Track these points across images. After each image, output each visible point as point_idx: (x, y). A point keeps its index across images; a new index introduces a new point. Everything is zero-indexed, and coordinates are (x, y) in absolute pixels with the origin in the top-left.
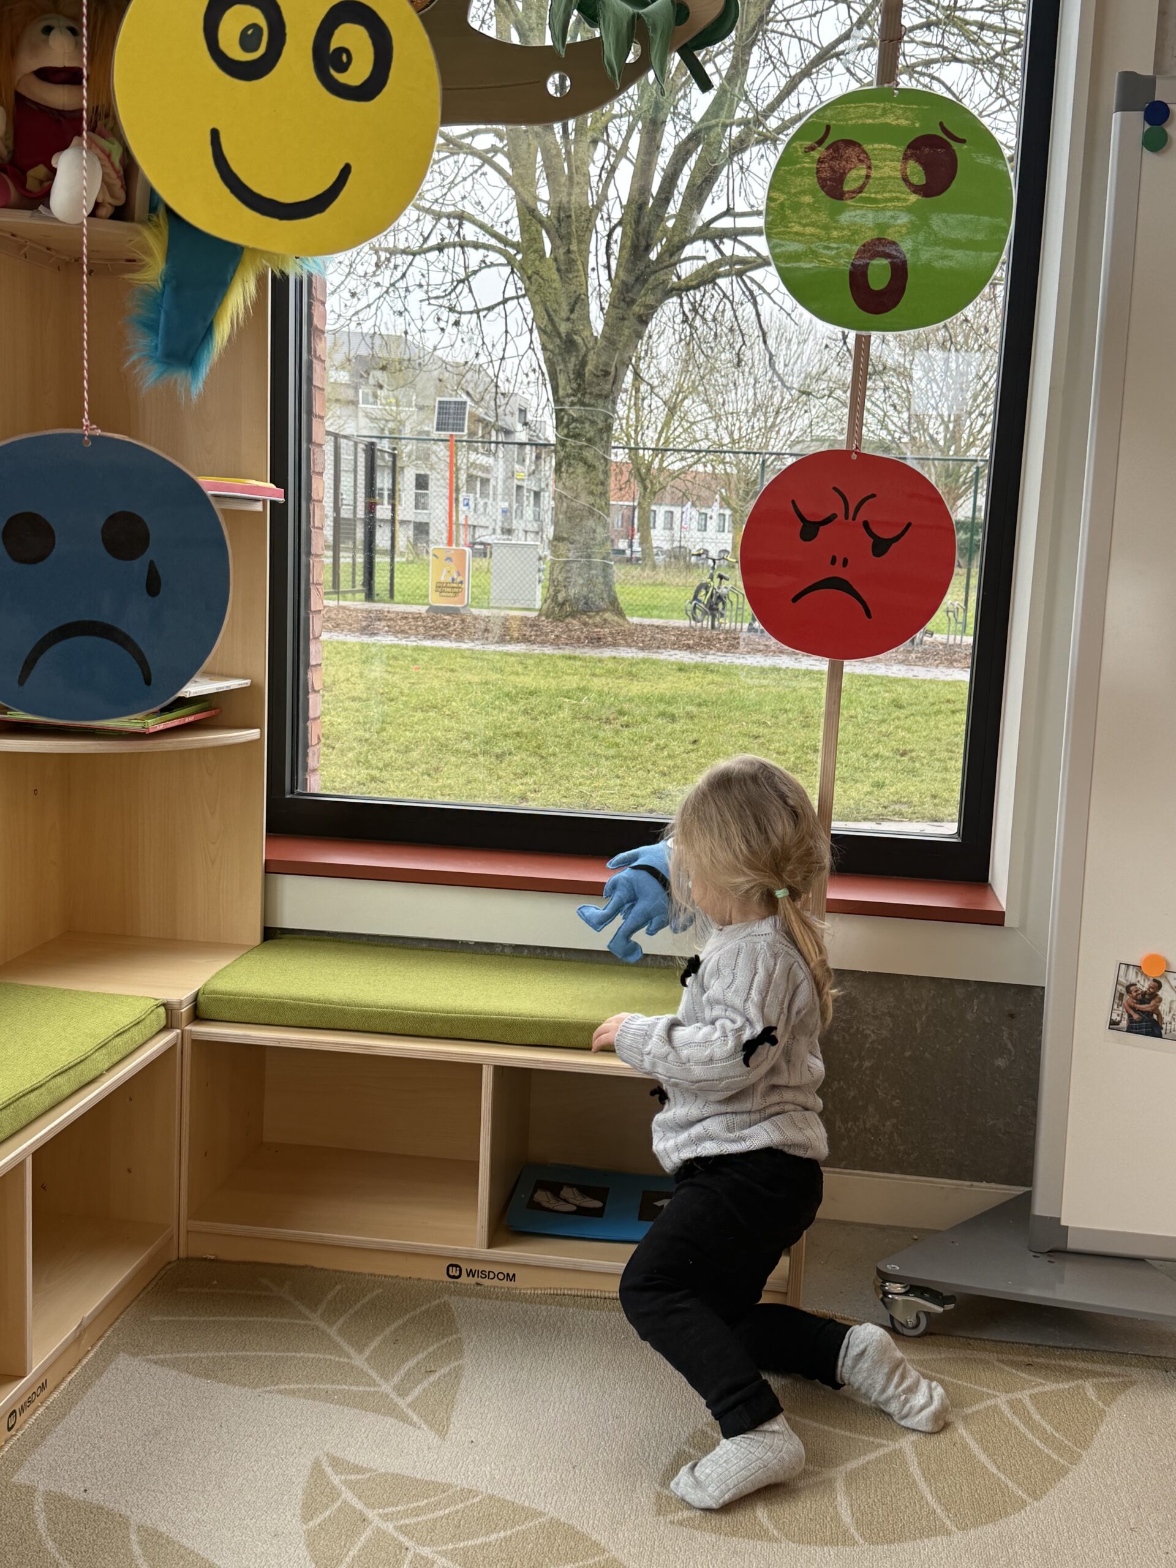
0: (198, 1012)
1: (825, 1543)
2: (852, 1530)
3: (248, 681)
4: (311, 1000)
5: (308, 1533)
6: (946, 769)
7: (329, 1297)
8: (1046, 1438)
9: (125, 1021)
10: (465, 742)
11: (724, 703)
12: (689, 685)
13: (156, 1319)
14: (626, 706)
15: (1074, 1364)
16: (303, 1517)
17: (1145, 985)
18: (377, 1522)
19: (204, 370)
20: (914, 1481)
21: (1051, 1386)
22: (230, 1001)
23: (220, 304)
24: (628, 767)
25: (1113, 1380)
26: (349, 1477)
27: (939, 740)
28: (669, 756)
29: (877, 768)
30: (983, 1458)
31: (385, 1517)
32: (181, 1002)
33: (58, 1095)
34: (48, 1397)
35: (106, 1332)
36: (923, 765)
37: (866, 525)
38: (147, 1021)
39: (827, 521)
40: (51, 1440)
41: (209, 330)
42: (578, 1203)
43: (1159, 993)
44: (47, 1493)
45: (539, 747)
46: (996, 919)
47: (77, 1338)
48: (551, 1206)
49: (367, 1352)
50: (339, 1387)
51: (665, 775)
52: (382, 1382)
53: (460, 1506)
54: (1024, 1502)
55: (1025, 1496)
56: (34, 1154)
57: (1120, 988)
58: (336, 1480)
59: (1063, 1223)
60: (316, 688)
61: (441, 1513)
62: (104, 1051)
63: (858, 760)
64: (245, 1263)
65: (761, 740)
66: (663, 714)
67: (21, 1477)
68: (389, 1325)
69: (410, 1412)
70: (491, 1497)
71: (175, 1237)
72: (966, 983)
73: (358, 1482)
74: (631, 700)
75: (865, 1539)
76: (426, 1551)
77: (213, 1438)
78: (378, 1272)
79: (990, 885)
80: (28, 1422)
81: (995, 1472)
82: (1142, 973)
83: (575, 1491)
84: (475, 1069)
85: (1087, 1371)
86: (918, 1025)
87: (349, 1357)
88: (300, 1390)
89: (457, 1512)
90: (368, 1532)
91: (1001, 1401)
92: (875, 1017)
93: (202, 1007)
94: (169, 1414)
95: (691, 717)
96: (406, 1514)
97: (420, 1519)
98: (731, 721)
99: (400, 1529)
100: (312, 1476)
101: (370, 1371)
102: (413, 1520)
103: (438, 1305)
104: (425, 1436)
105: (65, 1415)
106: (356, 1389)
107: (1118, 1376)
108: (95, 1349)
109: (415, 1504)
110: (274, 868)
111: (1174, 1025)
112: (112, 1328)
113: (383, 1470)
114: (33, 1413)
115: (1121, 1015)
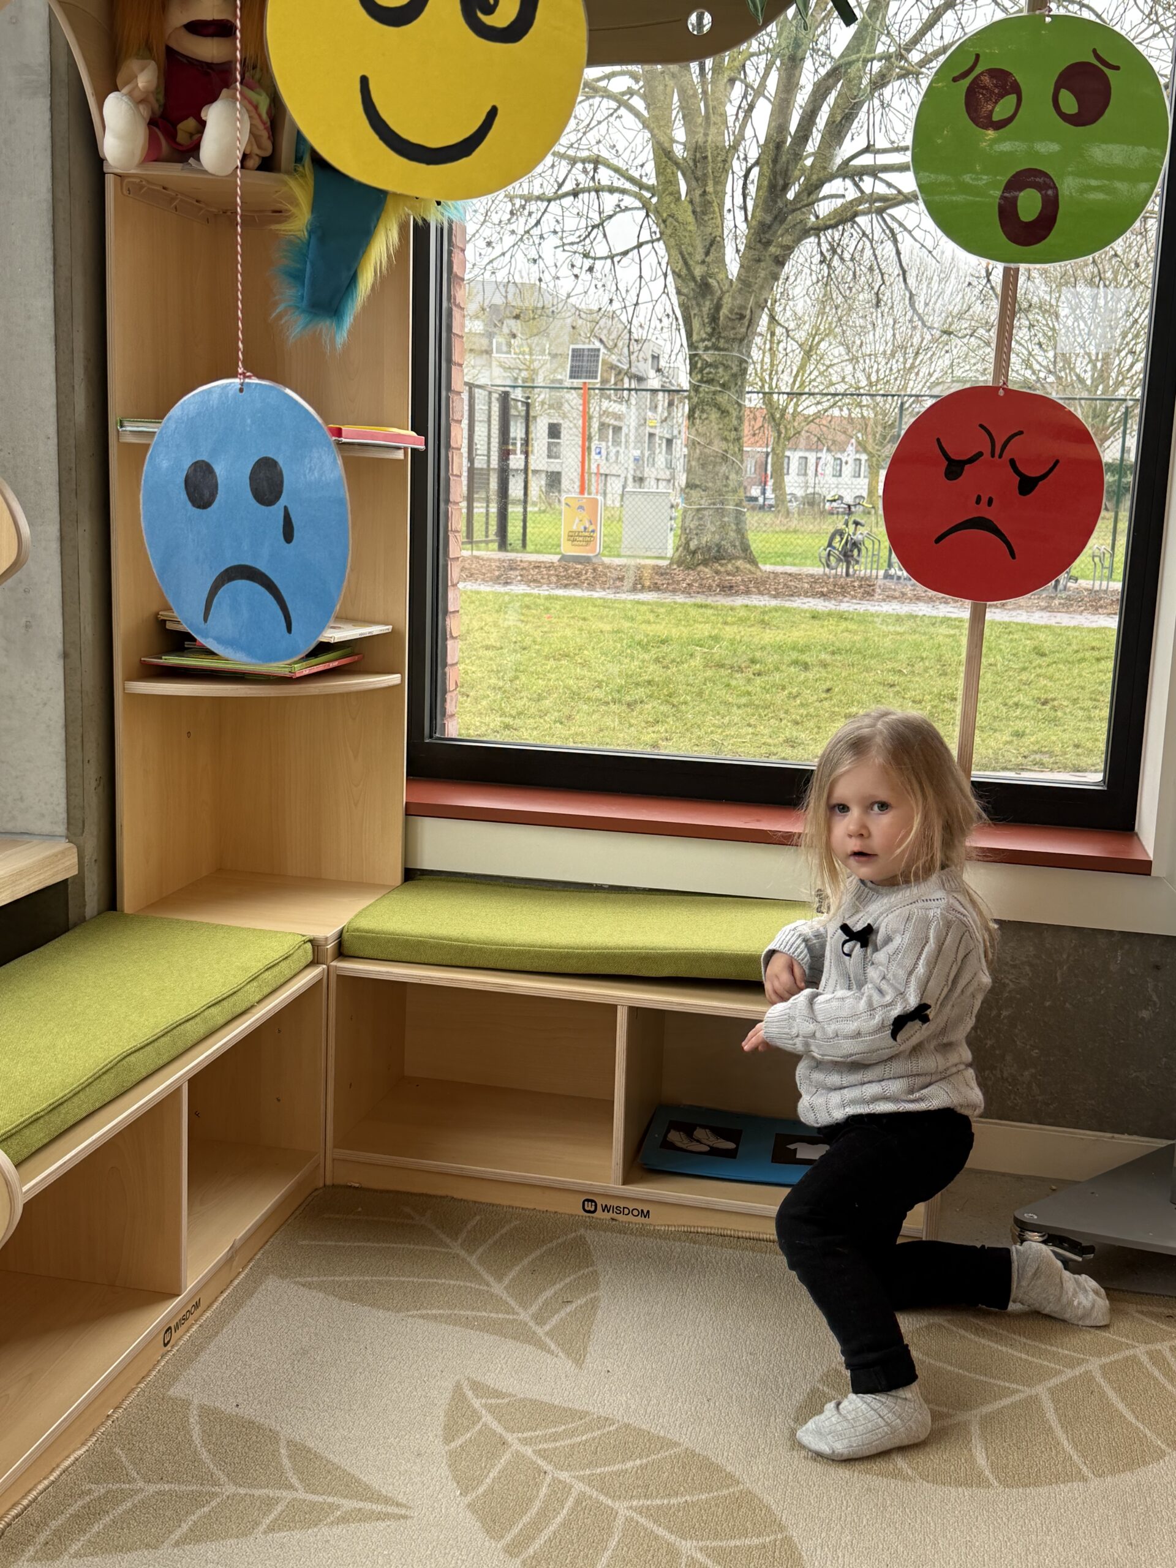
0: (343, 949)
1: (959, 1483)
2: (987, 1473)
3: (390, 627)
5: (450, 1453)
6: (1090, 719)
7: (469, 1227)
9: (275, 955)
10: (597, 691)
11: (859, 652)
12: (822, 633)
13: (304, 1243)
14: (758, 654)
16: (445, 1438)
18: (516, 1446)
19: (349, 320)
20: (1050, 1427)
22: (373, 939)
23: (364, 252)
24: (760, 715)
26: (489, 1401)
27: (1083, 688)
28: (802, 705)
29: (1017, 717)
30: (1121, 1406)
31: (525, 1442)
32: (326, 939)
33: (211, 1025)
34: (202, 1315)
35: (255, 1255)
36: (1065, 714)
37: (1012, 462)
38: (295, 957)
39: (971, 461)
40: (204, 1356)
41: (353, 280)
42: (711, 1144)
44: (201, 1407)
45: (670, 695)
46: (1143, 868)
47: (229, 1260)
48: (684, 1146)
49: (506, 1281)
50: (479, 1314)
51: (797, 723)
52: (521, 1310)
53: (597, 1433)
54: (1164, 1453)
55: (1163, 1446)
56: (190, 1081)
58: (477, 1403)
60: (454, 635)
61: (579, 1439)
62: (255, 984)
63: (997, 709)
64: (388, 1192)
65: (897, 688)
66: (795, 663)
67: (176, 1390)
68: (526, 1255)
69: (548, 1340)
70: (627, 1426)
71: (322, 1164)
72: (1110, 933)
73: (498, 1406)
74: (763, 648)
75: (1000, 1482)
76: (564, 1476)
77: (359, 1359)
78: (517, 1204)
79: (1137, 834)
80: (183, 1338)
81: (1134, 1422)
83: (710, 1424)
84: (610, 1009)
86: (1058, 975)
87: (488, 1285)
88: (441, 1316)
89: (594, 1439)
90: (507, 1456)
91: (1141, 1351)
92: (1014, 966)
93: (346, 944)
94: (316, 1335)
95: (825, 665)
96: (545, 1439)
97: (558, 1444)
98: (868, 669)
99: (539, 1453)
100: (453, 1399)
101: (509, 1300)
102: (552, 1445)
103: (575, 1238)
104: (562, 1363)
105: (217, 1333)
106: (495, 1316)
108: (246, 1271)
109: (554, 1430)
110: (415, 811)
112: (262, 1251)
113: (522, 1395)
114: (187, 1330)
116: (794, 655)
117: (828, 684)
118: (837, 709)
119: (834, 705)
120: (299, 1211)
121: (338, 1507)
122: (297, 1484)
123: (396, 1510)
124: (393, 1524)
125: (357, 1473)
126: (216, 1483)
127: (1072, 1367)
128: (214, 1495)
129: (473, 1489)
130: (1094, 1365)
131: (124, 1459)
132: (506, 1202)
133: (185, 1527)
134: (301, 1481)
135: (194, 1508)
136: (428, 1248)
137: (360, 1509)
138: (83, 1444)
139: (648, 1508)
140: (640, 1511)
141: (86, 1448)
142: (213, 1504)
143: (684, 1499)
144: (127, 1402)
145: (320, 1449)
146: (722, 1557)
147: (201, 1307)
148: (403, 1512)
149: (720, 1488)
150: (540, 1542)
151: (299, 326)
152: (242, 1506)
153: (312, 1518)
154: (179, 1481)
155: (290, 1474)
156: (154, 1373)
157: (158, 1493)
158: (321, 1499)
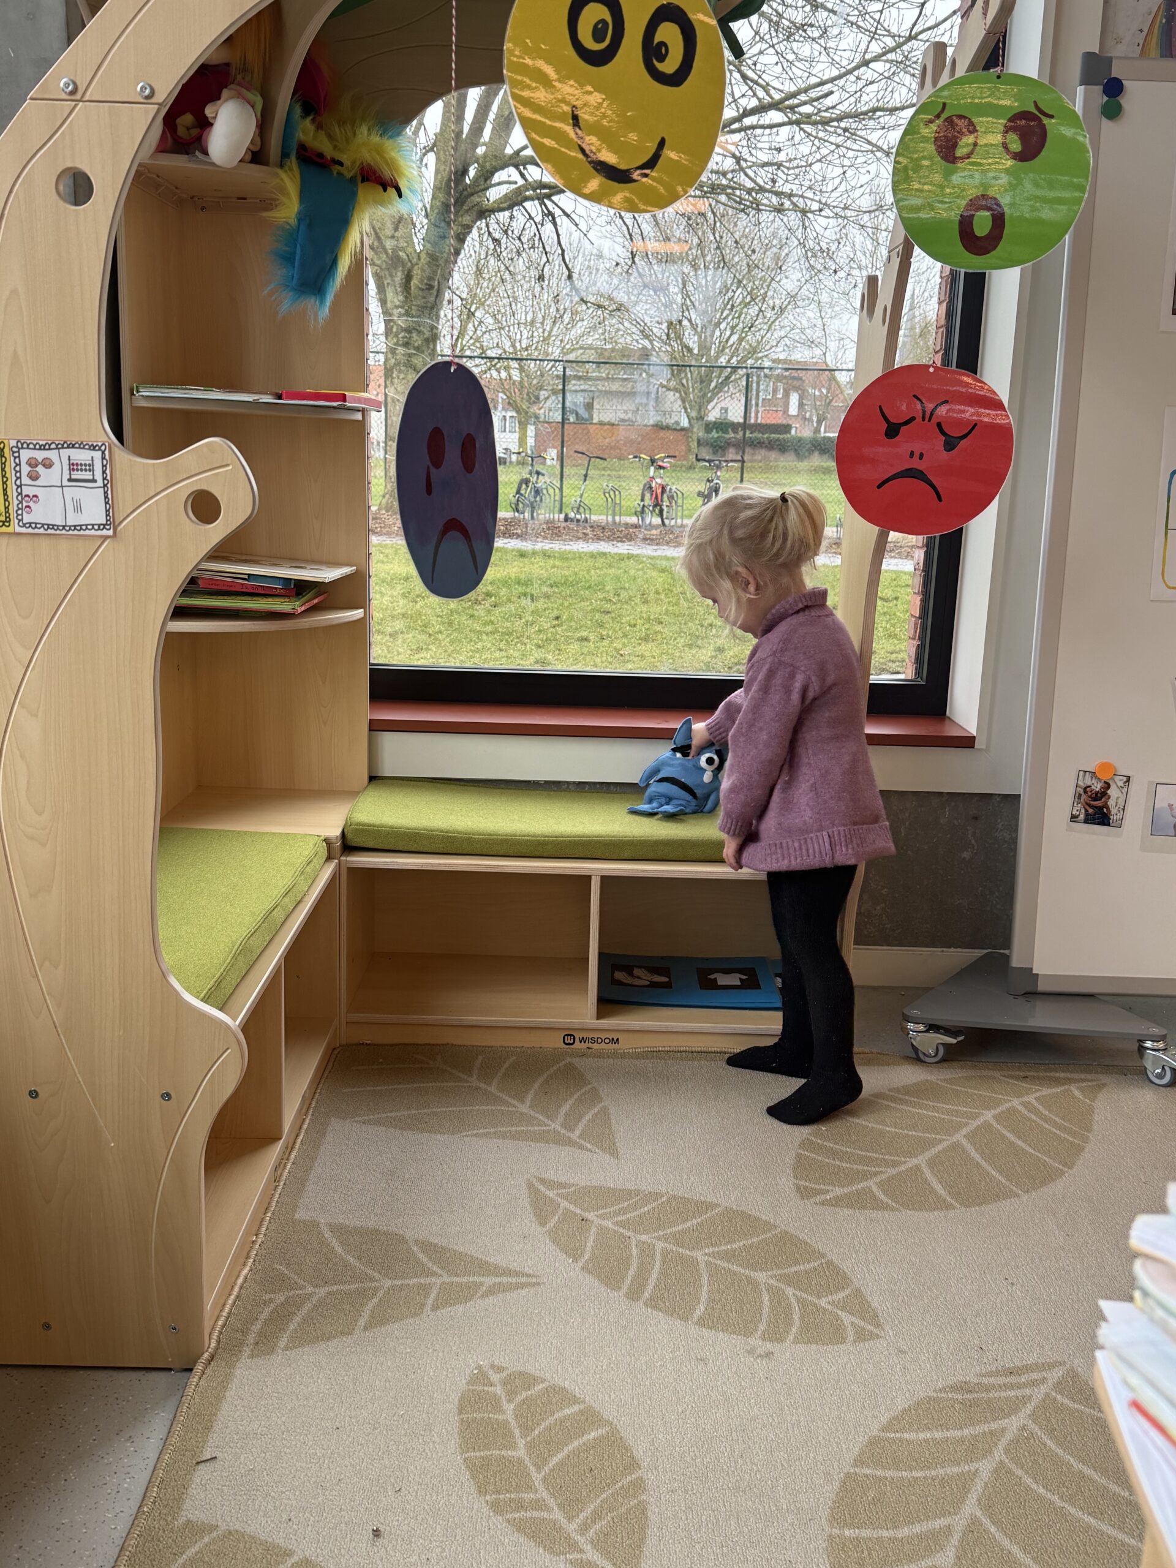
0: (348, 844)
1: (932, 1209)
2: (948, 1199)
3: (355, 568)
4: (442, 831)
5: (549, 1232)
7: (477, 1065)
8: (1059, 1127)
11: (572, 584)
13: (347, 1090)
15: (1057, 1075)
16: (539, 1222)
17: (1097, 787)
18: (597, 1221)
19: (330, 297)
21: (1046, 1091)
22: (375, 832)
23: (344, 239)
24: (507, 641)
25: (1090, 1084)
26: (560, 1191)
30: (1020, 1143)
31: (602, 1217)
32: (334, 837)
34: (290, 1155)
35: (310, 1104)
37: (939, 425)
39: (907, 423)
40: (310, 1187)
41: (334, 262)
42: (649, 979)
43: (1109, 792)
44: (329, 1225)
46: (968, 742)
47: (301, 1108)
48: (630, 982)
49: (528, 1102)
50: (518, 1129)
51: (539, 646)
52: (550, 1123)
54: (1062, 1170)
55: (1061, 1167)
56: (284, 959)
58: (551, 1194)
59: (1034, 972)
61: (642, 1211)
64: (396, 1045)
67: (301, 1215)
68: (534, 1082)
69: (582, 1141)
70: (674, 1196)
71: (340, 1027)
72: (940, 794)
73: (568, 1194)
75: (961, 1204)
76: (644, 1238)
77: (440, 1173)
79: (949, 718)
81: (1033, 1152)
82: (1096, 777)
85: (1069, 1079)
87: (514, 1106)
88: (490, 1133)
89: (654, 1209)
90: (594, 1230)
91: (1015, 1103)
93: (348, 840)
95: (548, 597)
96: (616, 1213)
97: (628, 1216)
99: (617, 1223)
100: (530, 1193)
101: (537, 1115)
102: (624, 1218)
103: (565, 1065)
104: (600, 1157)
105: (311, 1167)
106: (532, 1129)
107: (1092, 1080)
108: (309, 1117)
109: (621, 1206)
110: (376, 727)
111: (1120, 816)
112: (315, 1100)
113: (583, 1184)
114: (284, 1168)
115: (1080, 812)
116: (520, 589)
117: (556, 613)
118: (569, 634)
119: (566, 630)
120: (330, 1066)
121: (481, 1284)
122: (439, 1271)
123: (529, 1280)
124: (532, 1290)
125: (484, 1258)
126: (372, 1280)
127: (974, 1119)
128: (376, 1289)
129: (580, 1256)
130: (988, 1116)
131: (286, 1272)
132: (498, 1044)
133: (365, 1315)
134: (442, 1268)
135: (365, 1301)
136: (453, 1084)
137: (500, 1283)
138: (244, 1264)
139: (718, 1252)
140: (713, 1255)
141: (248, 1268)
142: (380, 1294)
143: (741, 1244)
144: (263, 1229)
145: (444, 1243)
146: (789, 1280)
147: (289, 1149)
148: (534, 1280)
149: (764, 1232)
150: (650, 1288)
151: (287, 303)
152: (403, 1294)
153: (465, 1294)
154: (340, 1283)
155: (430, 1265)
156: (274, 1204)
157: (329, 1293)
158: (464, 1280)
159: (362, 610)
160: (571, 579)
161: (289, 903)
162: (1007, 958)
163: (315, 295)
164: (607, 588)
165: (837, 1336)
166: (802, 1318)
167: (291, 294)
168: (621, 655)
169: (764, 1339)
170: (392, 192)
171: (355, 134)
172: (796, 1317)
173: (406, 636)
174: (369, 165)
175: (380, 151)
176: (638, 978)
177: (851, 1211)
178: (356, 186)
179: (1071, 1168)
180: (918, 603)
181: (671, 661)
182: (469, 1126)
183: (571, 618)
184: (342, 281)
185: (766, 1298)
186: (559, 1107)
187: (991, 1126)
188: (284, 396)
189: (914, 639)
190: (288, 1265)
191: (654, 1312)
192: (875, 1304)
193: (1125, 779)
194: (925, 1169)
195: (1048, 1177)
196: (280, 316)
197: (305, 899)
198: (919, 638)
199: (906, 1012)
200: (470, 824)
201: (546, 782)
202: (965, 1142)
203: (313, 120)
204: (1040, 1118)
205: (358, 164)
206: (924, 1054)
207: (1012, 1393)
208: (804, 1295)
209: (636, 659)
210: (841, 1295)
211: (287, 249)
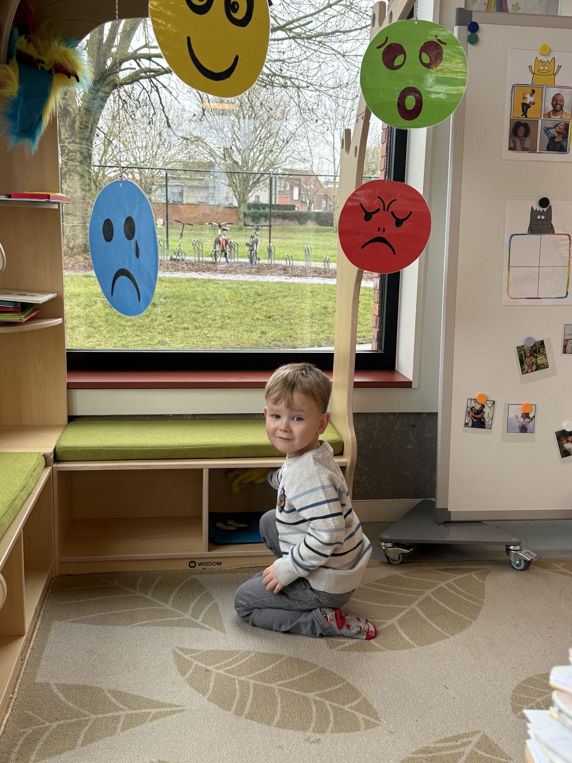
0: (57, 457)
1: (402, 648)
2: (410, 642)
3: (56, 294)
5: (188, 679)
7: (139, 583)
8: (467, 597)
11: (178, 297)
13: (61, 603)
15: (464, 567)
16: (181, 674)
17: (478, 407)
18: (215, 671)
19: (38, 139)
20: (425, 620)
21: (459, 577)
22: (73, 451)
23: (45, 106)
25: (481, 571)
26: (192, 655)
28: (160, 324)
29: (260, 325)
30: (447, 607)
31: (217, 668)
32: (49, 453)
34: (29, 644)
35: (40, 613)
36: (280, 322)
37: (392, 212)
38: (41, 464)
39: (375, 212)
40: (43, 662)
41: (40, 119)
42: (237, 526)
43: (484, 410)
44: (56, 684)
46: (408, 385)
49: (170, 603)
50: (165, 619)
52: (184, 614)
53: (247, 658)
54: (470, 621)
55: (470, 619)
56: (23, 528)
57: (468, 409)
58: (187, 657)
59: (449, 510)
61: (241, 662)
64: (89, 574)
67: (39, 680)
68: (173, 591)
69: (203, 624)
70: (258, 653)
71: (54, 566)
72: (394, 414)
73: (197, 656)
75: (417, 644)
76: (243, 678)
77: (120, 649)
78: (156, 569)
79: (397, 370)
81: (454, 612)
82: (477, 402)
85: (470, 569)
87: (162, 606)
88: (149, 623)
89: (247, 661)
90: (213, 676)
91: (443, 584)
93: (59, 455)
94: (93, 643)
96: (226, 665)
97: (233, 666)
99: (227, 671)
100: (175, 657)
101: (176, 611)
102: (230, 667)
103: (191, 580)
104: (215, 632)
105: (43, 651)
106: (174, 619)
107: (482, 569)
108: (40, 620)
109: (228, 661)
110: (71, 386)
111: (490, 423)
112: (42, 610)
113: (206, 650)
114: (27, 652)
115: (469, 420)
118: (177, 326)
120: (50, 588)
121: (150, 713)
122: (125, 708)
123: (178, 709)
124: (180, 715)
125: (150, 697)
126: (84, 716)
127: (421, 595)
128: (87, 721)
129: (206, 692)
131: (32, 715)
132: (151, 569)
133: (82, 737)
134: (126, 706)
135: (81, 728)
136: (125, 595)
137: (160, 712)
138: (6, 712)
139: (285, 683)
140: (282, 685)
141: (8, 714)
142: (89, 724)
143: (298, 677)
144: (16, 690)
145: (126, 690)
146: (326, 696)
147: (29, 641)
148: (181, 708)
149: (310, 670)
150: (248, 707)
151: (12, 142)
152: (103, 722)
153: (141, 720)
154: (66, 719)
155: (118, 704)
156: (22, 674)
157: (59, 725)
158: (139, 711)
159: (61, 319)
160: (176, 294)
161: (24, 494)
162: (434, 503)
163: (29, 137)
164: (198, 299)
165: (354, 726)
166: (335, 718)
167: (15, 137)
168: (208, 337)
169: (315, 732)
170: (73, 78)
171: (50, 45)
172: (332, 718)
173: (81, 329)
174: (60, 63)
175: (65, 55)
176: (230, 525)
177: (358, 653)
178: (52, 75)
179: (475, 620)
180: (377, 308)
181: (236, 340)
182: (136, 620)
183: (178, 317)
184: (45, 130)
185: (314, 708)
186: (189, 604)
187: (431, 598)
188: (12, 196)
189: (375, 328)
190: (33, 710)
191: (251, 721)
192: (375, 706)
193: (492, 402)
194: (397, 626)
195: (464, 625)
196: (8, 149)
197: (33, 492)
198: (379, 327)
199: (381, 536)
200: (131, 442)
201: (174, 415)
202: (417, 608)
203: (25, 37)
204: (457, 592)
205: (53, 62)
206: (392, 560)
207: (453, 752)
208: (335, 705)
209: (216, 339)
210: (356, 702)
211: (12, 111)
